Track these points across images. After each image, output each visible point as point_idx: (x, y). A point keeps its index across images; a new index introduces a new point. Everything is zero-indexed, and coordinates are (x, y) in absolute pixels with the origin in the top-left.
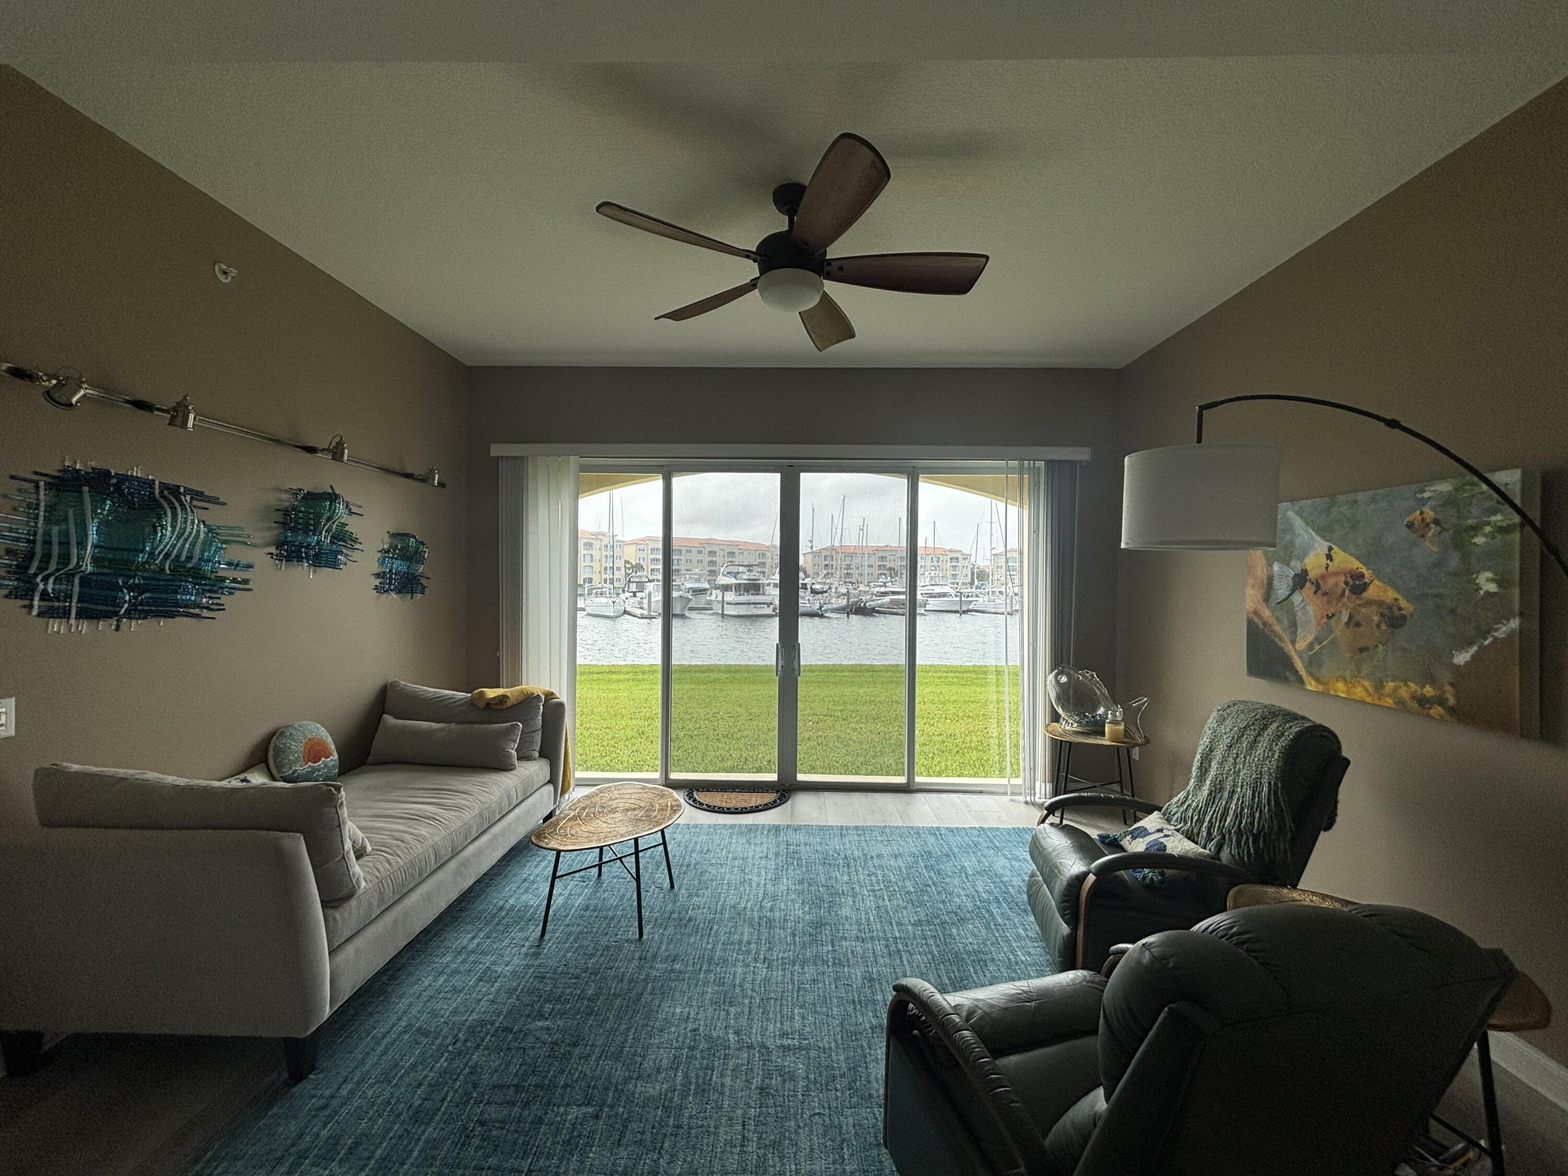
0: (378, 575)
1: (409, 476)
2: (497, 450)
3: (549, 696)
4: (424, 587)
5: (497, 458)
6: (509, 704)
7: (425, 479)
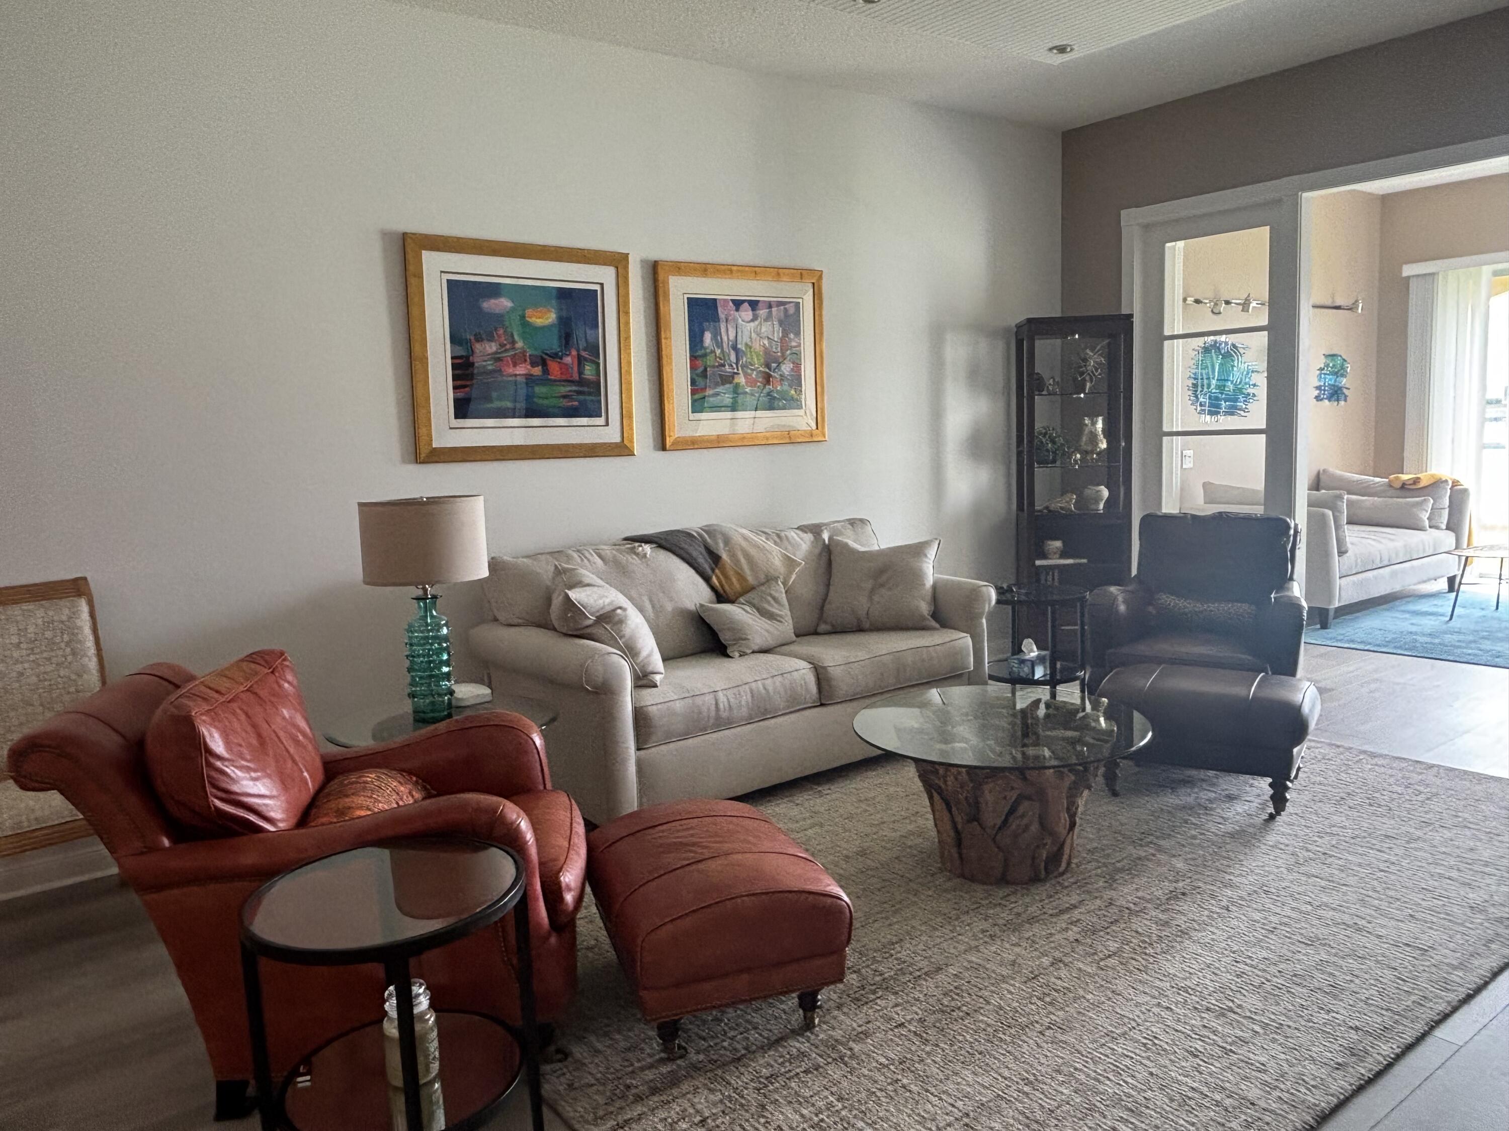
0: (1318, 388)
1: (1338, 308)
2: (1408, 270)
3: (1455, 483)
4: (1346, 396)
5: (1408, 278)
6: (1422, 485)
7: (1351, 308)
